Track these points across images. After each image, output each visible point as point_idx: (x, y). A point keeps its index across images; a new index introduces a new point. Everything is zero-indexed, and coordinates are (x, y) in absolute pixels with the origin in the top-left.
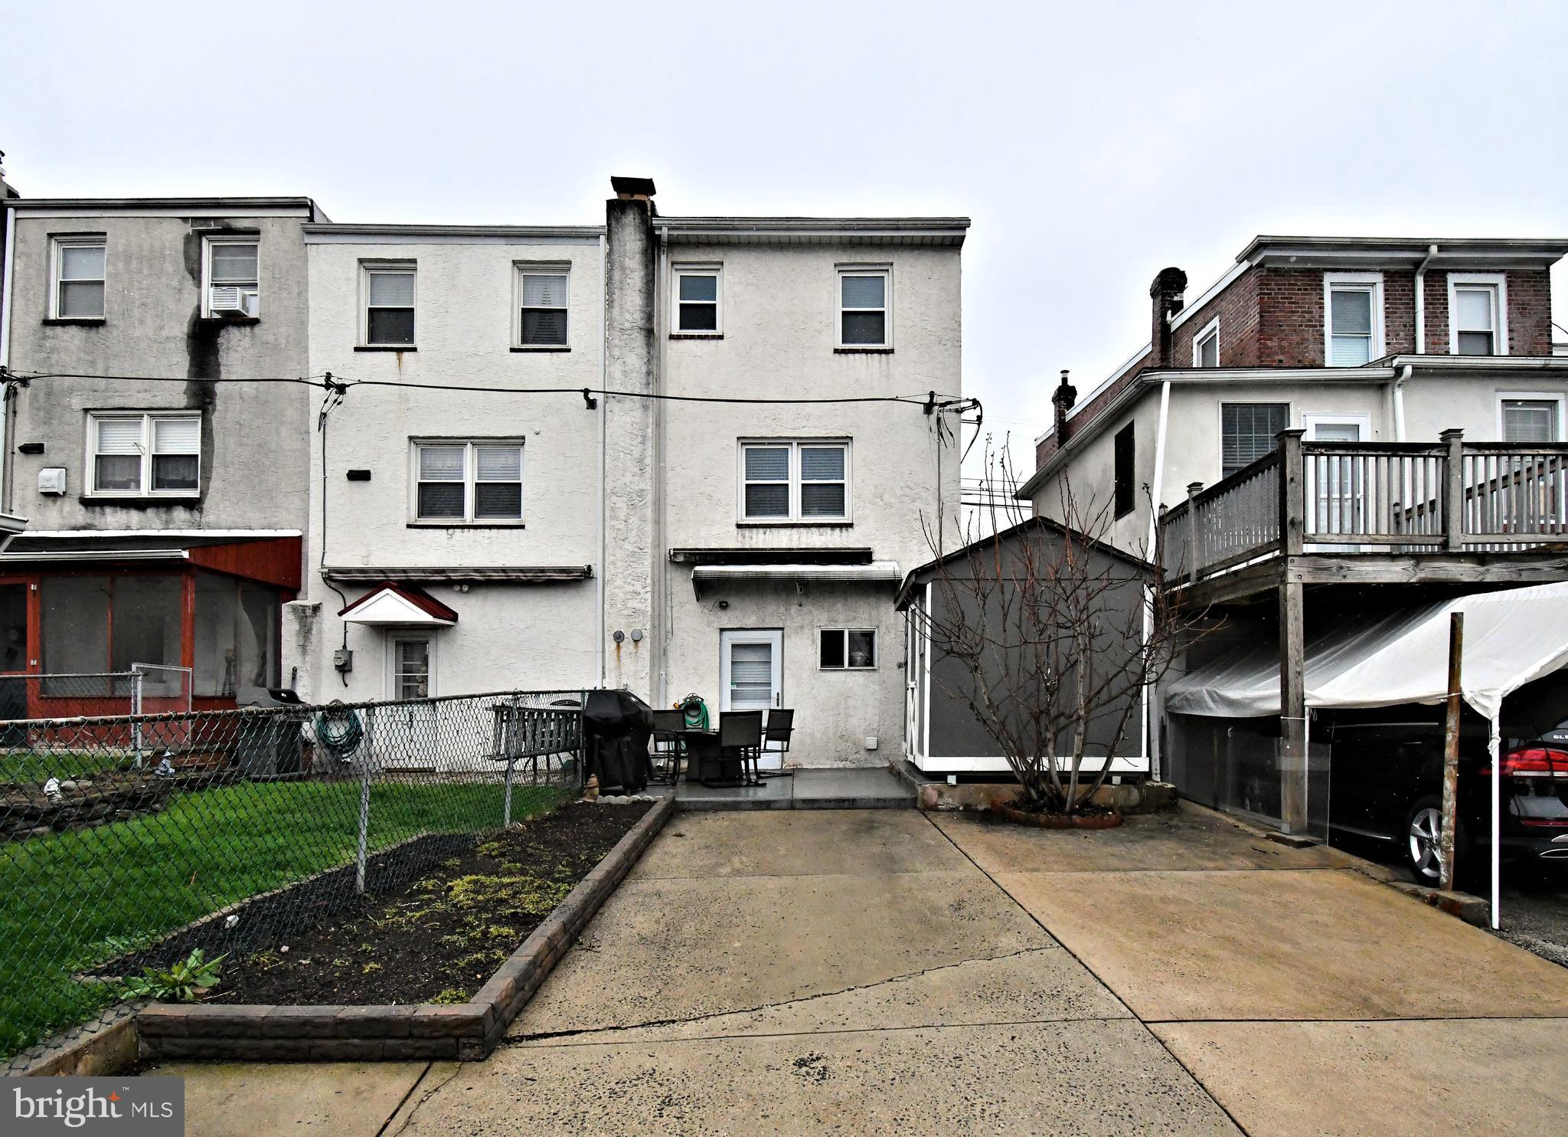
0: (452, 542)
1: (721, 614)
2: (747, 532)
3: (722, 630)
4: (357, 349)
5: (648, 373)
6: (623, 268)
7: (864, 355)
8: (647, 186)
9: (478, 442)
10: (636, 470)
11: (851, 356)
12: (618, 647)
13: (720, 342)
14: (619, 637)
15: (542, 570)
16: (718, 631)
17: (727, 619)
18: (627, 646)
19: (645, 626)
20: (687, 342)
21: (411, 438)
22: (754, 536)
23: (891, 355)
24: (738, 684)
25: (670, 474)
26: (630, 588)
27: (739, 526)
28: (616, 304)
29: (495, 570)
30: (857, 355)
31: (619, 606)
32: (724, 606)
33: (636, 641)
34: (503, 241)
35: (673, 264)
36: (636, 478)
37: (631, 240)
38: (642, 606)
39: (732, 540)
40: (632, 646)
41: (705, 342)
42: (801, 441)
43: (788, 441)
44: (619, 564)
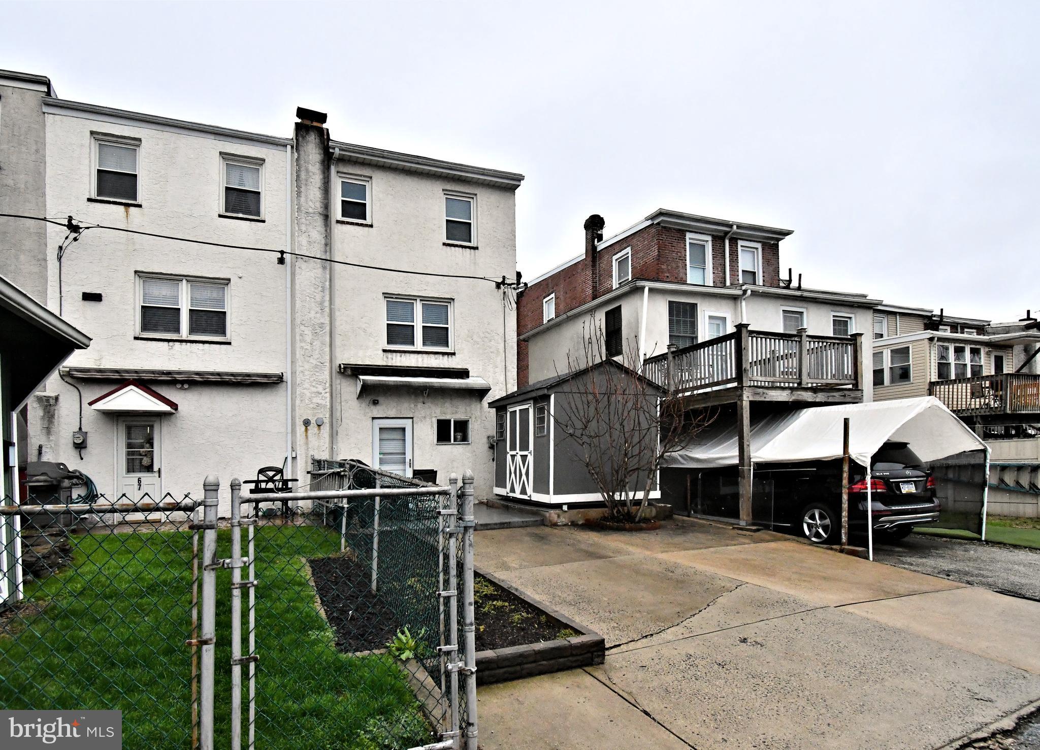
0: (172, 352)
1: (373, 407)
2: (389, 355)
3: (373, 418)
4: (89, 200)
5: (326, 245)
6: (307, 171)
7: (460, 249)
8: (322, 117)
9: (191, 279)
10: (318, 309)
11: (453, 248)
12: (306, 430)
13: (370, 229)
14: (307, 423)
15: (248, 375)
16: (371, 419)
17: (377, 411)
18: (313, 429)
19: (325, 416)
20: (349, 226)
21: (136, 272)
22: (394, 358)
23: (477, 251)
24: (384, 454)
25: (337, 313)
26: (314, 390)
27: (384, 351)
28: (303, 195)
29: (212, 374)
30: (457, 248)
31: (307, 401)
32: (375, 403)
33: (319, 426)
34: (212, 137)
35: (338, 172)
36: (318, 315)
37: (312, 153)
38: (323, 402)
39: (380, 360)
40: (316, 429)
41: (361, 228)
42: (423, 299)
43: (414, 298)
44: (307, 373)
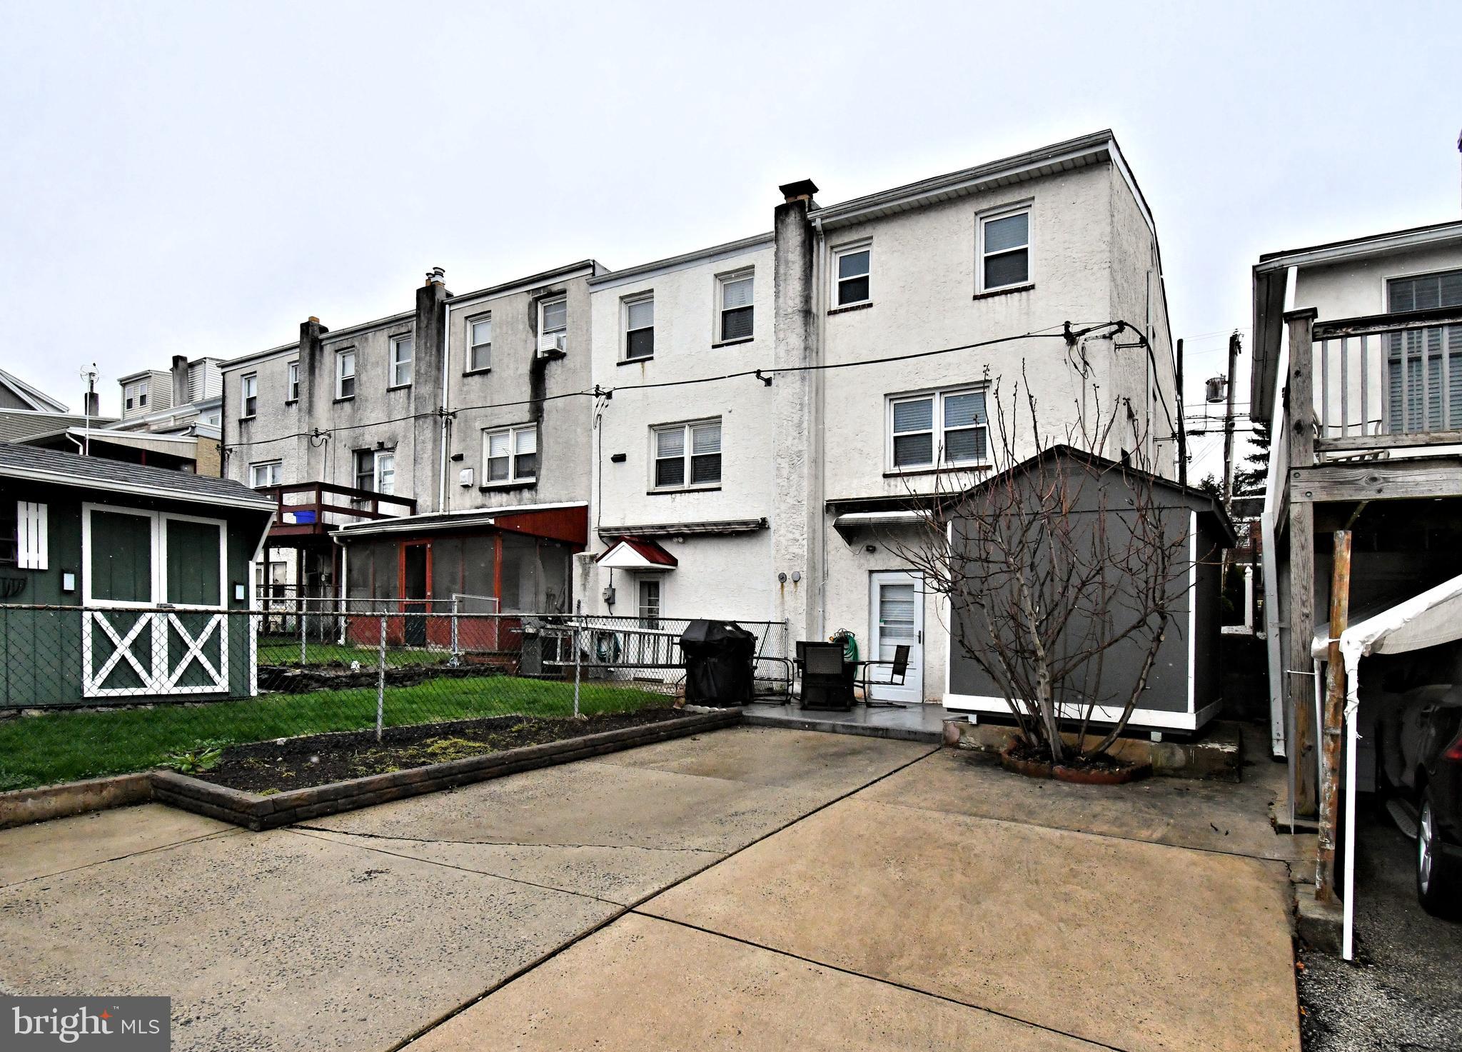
0: (675, 504)
1: (870, 556)
2: (892, 481)
3: (871, 572)
4: (619, 364)
5: (806, 349)
6: (787, 262)
7: (1003, 297)
8: (808, 187)
9: (693, 423)
10: (795, 434)
11: (990, 300)
12: (782, 586)
13: (870, 310)
14: (782, 578)
15: (729, 524)
16: (866, 575)
17: (876, 562)
18: (789, 585)
19: (802, 568)
20: (843, 315)
21: (650, 426)
22: (899, 484)
23: (1032, 291)
24: (886, 622)
25: (828, 434)
26: (791, 536)
27: (885, 476)
28: (781, 294)
29: (698, 525)
30: (997, 298)
31: (783, 551)
32: (871, 550)
33: (796, 582)
34: (707, 261)
35: (832, 248)
36: (796, 441)
37: (793, 236)
38: (800, 552)
39: (879, 489)
40: (792, 585)
41: (857, 312)
42: (944, 390)
43: (930, 392)
44: (783, 516)
